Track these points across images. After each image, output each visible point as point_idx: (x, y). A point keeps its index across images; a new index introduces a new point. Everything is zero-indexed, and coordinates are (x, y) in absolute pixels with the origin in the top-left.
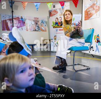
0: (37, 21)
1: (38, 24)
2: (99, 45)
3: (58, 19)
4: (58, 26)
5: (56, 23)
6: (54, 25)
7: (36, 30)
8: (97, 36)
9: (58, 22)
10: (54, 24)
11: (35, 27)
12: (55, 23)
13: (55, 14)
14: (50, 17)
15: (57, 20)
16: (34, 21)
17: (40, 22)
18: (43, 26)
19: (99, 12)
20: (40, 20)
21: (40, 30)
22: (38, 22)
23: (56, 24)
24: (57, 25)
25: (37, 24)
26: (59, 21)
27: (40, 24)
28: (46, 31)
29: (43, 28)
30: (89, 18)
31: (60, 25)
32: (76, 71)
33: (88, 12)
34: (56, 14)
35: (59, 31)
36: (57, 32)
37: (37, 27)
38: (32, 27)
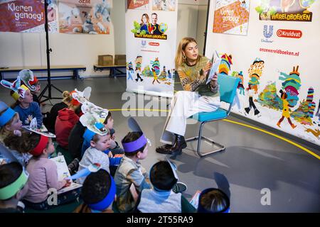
0: (88, 7)
1: (89, 15)
2: (240, 93)
3: (147, 17)
4: (147, 33)
5: (143, 27)
6: (138, 31)
7: (82, 31)
8: (239, 74)
9: (147, 24)
10: (136, 28)
11: (80, 21)
12: (139, 26)
13: (140, 5)
14: (129, 10)
15: (145, 20)
16: (78, 7)
17: (94, 10)
18: (100, 21)
19: (246, 24)
20: (95, 5)
21: (93, 30)
22: (89, 11)
23: (142, 29)
24: (144, 31)
25: (86, 14)
26: (151, 22)
27: (94, 16)
28: (108, 33)
29: (102, 26)
30: (225, 30)
31: (152, 33)
32: (202, 157)
33: (222, 16)
34: (144, 4)
35: (148, 47)
36: (144, 49)
37: (86, 24)
38: (72, 22)
